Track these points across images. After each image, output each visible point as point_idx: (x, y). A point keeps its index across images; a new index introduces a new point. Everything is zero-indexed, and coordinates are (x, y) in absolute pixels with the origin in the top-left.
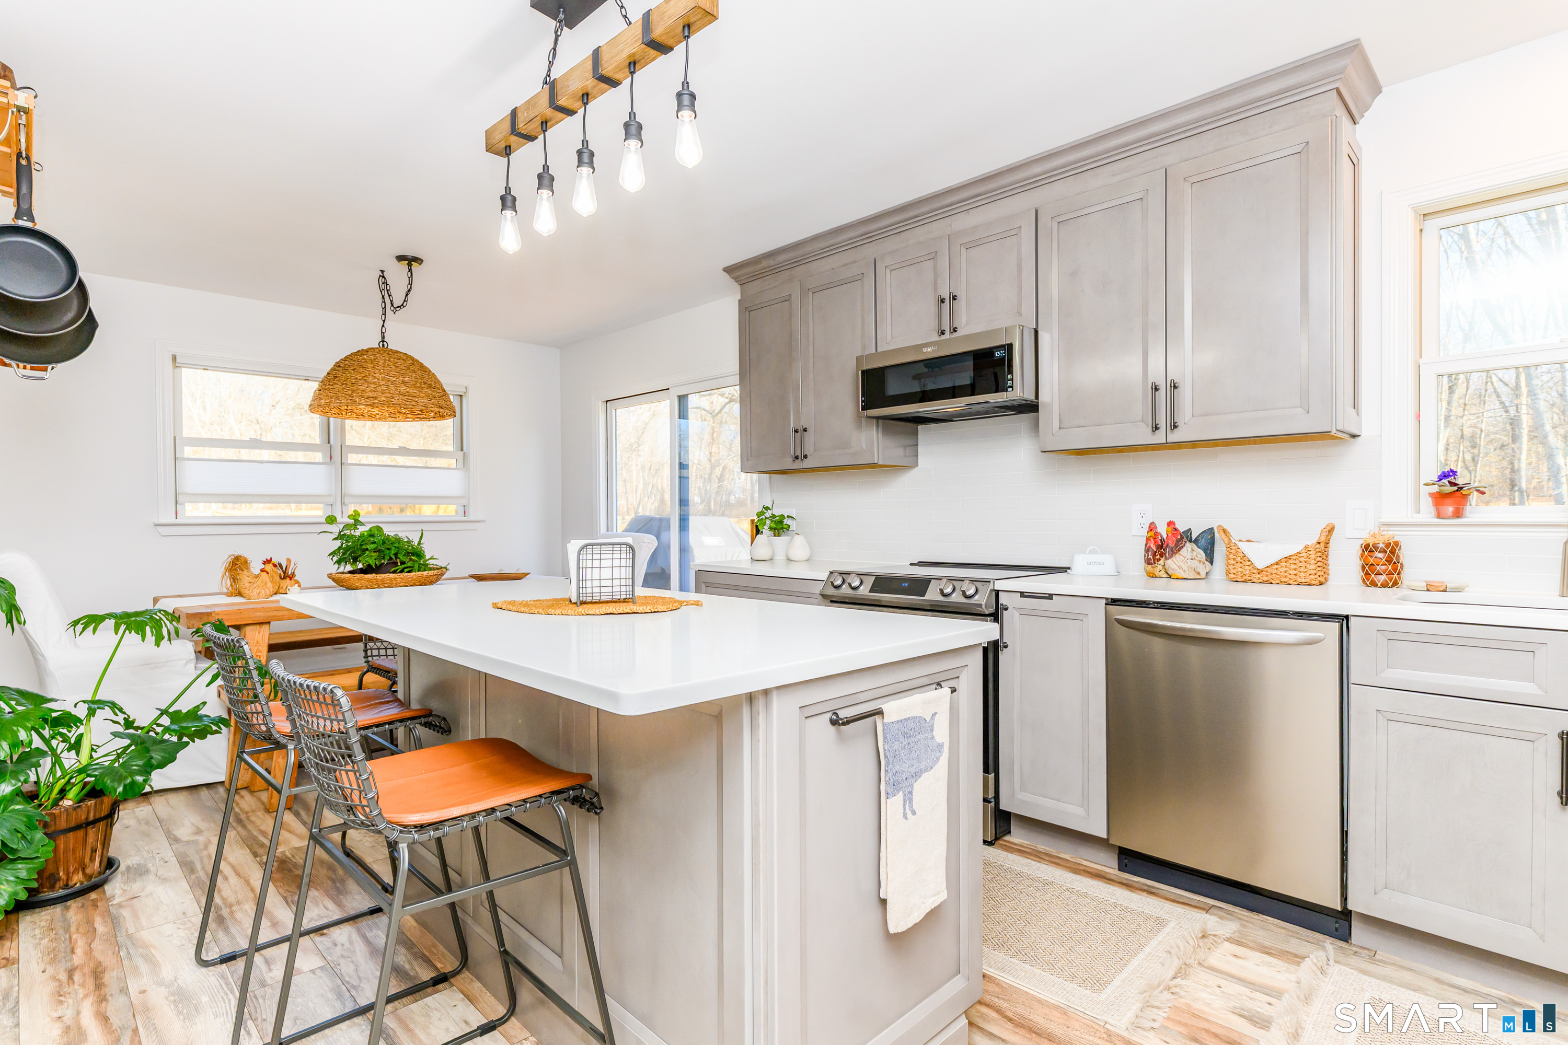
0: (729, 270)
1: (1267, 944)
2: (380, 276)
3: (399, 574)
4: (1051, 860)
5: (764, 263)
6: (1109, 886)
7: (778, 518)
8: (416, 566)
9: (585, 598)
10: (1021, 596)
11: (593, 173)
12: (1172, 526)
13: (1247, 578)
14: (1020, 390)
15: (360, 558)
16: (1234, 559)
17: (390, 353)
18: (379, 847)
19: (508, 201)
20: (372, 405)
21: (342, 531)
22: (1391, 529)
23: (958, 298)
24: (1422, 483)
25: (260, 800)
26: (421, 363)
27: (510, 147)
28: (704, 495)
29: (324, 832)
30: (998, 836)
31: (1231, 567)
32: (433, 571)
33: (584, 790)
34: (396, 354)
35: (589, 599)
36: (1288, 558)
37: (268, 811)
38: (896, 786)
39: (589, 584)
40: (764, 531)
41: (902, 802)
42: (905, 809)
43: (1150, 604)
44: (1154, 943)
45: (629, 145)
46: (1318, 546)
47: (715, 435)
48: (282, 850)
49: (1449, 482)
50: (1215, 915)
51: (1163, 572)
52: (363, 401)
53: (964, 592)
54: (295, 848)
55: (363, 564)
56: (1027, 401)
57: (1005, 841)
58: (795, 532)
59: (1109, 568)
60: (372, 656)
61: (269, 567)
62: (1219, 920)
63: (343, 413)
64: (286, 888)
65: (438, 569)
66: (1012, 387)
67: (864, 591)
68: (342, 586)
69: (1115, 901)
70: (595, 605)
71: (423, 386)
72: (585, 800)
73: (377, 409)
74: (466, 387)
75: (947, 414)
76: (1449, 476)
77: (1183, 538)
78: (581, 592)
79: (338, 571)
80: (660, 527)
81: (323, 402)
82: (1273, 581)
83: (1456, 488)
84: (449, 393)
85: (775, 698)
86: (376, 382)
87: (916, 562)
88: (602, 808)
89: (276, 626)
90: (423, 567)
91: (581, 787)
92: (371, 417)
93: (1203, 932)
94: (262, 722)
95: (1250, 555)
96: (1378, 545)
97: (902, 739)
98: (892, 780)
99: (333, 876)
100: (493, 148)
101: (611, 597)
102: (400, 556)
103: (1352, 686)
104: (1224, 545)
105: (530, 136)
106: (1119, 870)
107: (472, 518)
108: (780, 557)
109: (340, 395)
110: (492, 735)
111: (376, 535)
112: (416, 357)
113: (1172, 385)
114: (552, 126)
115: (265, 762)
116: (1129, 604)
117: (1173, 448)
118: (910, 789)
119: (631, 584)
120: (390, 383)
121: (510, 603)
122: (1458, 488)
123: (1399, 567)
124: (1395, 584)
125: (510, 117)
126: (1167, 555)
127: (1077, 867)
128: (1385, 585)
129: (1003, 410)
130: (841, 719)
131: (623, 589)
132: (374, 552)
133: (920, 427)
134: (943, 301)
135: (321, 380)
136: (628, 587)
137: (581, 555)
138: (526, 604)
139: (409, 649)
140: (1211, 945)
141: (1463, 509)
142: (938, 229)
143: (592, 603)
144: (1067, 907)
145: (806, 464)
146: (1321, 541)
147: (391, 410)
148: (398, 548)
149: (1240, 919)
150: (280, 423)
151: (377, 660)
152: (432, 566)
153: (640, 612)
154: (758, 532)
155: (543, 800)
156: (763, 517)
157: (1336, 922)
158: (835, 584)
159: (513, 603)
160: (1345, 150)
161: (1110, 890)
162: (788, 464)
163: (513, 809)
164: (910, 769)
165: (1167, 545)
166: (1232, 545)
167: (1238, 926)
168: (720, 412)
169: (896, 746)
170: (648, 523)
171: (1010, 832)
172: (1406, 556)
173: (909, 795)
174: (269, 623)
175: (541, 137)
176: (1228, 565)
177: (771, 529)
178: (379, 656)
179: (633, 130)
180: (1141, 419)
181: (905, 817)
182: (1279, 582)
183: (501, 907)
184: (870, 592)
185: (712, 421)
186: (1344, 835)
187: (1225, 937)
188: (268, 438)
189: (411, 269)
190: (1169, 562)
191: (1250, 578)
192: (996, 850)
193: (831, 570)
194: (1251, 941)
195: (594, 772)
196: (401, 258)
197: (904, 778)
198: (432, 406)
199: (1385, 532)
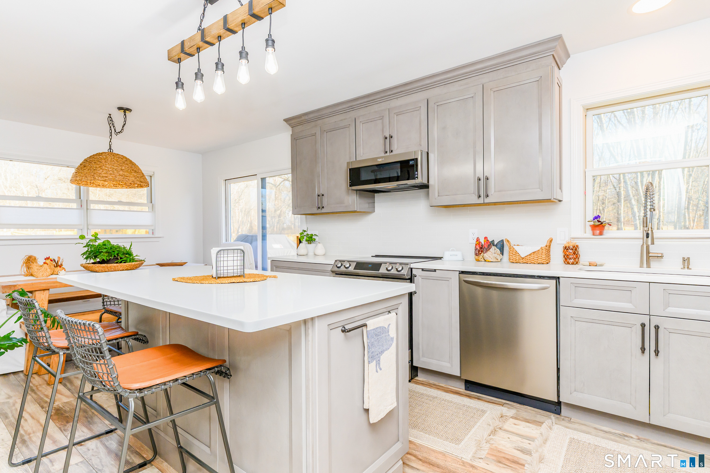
0: (286, 120)
1: (528, 418)
2: (109, 117)
3: (119, 264)
4: (436, 387)
5: (303, 118)
6: (461, 397)
7: (310, 235)
8: (128, 260)
9: (220, 275)
10: (422, 271)
11: (223, 74)
12: (486, 239)
13: (517, 261)
14: (420, 179)
15: (98, 256)
16: (512, 253)
17: (114, 155)
18: (111, 399)
19: (179, 84)
20: (105, 181)
21: (88, 243)
22: (575, 240)
23: (393, 137)
24: (587, 221)
25: (43, 379)
26: (131, 160)
27: (180, 59)
28: (271, 224)
29: (85, 395)
30: (412, 377)
31: (511, 256)
32: (137, 262)
33: (222, 367)
34: (117, 156)
35: (222, 276)
36: (534, 253)
37: (48, 384)
38: (372, 358)
39: (222, 268)
40: (303, 242)
41: (375, 365)
42: (376, 368)
43: (478, 273)
44: (481, 421)
45: (242, 62)
46: (546, 247)
47: (277, 196)
48: (58, 404)
49: (597, 220)
50: (506, 407)
51: (482, 259)
52: (100, 178)
53: (397, 269)
54: (64, 403)
55: (100, 259)
56: (424, 184)
57: (416, 380)
58: (318, 242)
59: (460, 257)
60: (107, 305)
61: (48, 261)
62: (507, 409)
63: (89, 184)
64: (61, 423)
65: (140, 261)
66: (417, 177)
67: (351, 269)
68: (89, 270)
69: (464, 404)
70: (225, 278)
71: (132, 171)
72: (222, 372)
73: (107, 182)
74: (154, 172)
75: (388, 189)
76: (597, 218)
77: (490, 244)
78: (218, 272)
79: (86, 263)
80: (252, 240)
81: (78, 178)
82: (528, 263)
83: (600, 223)
84: (145, 175)
85: (317, 321)
86: (107, 169)
87: (374, 255)
88: (231, 376)
89: (52, 291)
90: (132, 260)
91: (221, 366)
92: (104, 186)
93: (501, 415)
94: (46, 342)
95: (519, 251)
96: (570, 247)
97: (375, 337)
98: (371, 356)
99: (86, 415)
100: (172, 59)
101: (233, 275)
102: (120, 255)
103: (561, 307)
104: (508, 247)
105: (191, 54)
106: (465, 390)
107: (156, 236)
108: (311, 254)
109: (87, 175)
110: (173, 342)
111: (106, 245)
112: (128, 157)
113: (486, 178)
114: (202, 50)
115: (46, 360)
116: (469, 273)
117: (486, 205)
118: (379, 359)
119: (242, 268)
120: (114, 170)
121: (182, 278)
122: (601, 223)
123: (578, 256)
124: (577, 263)
125: (180, 44)
126: (484, 252)
127: (447, 389)
128: (573, 264)
129: (414, 188)
130: (347, 330)
131: (239, 271)
132: (106, 253)
133: (376, 194)
134: (386, 138)
135: (77, 167)
136: (241, 270)
137: (218, 255)
138: (190, 279)
139: (128, 301)
140: (505, 420)
141: (603, 232)
142: (384, 106)
143: (223, 277)
144: (444, 408)
145: (324, 211)
146: (547, 245)
147: (114, 183)
148: (119, 251)
149: (516, 408)
150: (50, 187)
151: (110, 307)
152: (136, 260)
153: (247, 281)
154: (300, 242)
155: (202, 373)
156: (303, 235)
157: (555, 407)
158: (338, 266)
159: (183, 278)
160: (556, 81)
161: (461, 399)
162: (315, 211)
163: (187, 378)
164: (379, 350)
165: (484, 247)
166: (511, 247)
167: (516, 411)
168: (279, 185)
169: (373, 340)
170: (246, 238)
171: (418, 376)
172: (581, 251)
173: (379, 362)
174: (49, 289)
175: (197, 55)
176: (509, 255)
177: (306, 240)
178: (111, 305)
179: (244, 55)
180: (473, 192)
181: (377, 372)
182: (530, 263)
183: (178, 425)
184: (354, 269)
185: (275, 189)
186: (558, 370)
187: (510, 416)
188: (43, 195)
189: (125, 114)
190: (485, 255)
191: (519, 261)
192: (412, 384)
193: (336, 260)
194: (521, 417)
195: (227, 358)
196: (120, 109)
197: (376, 354)
198: (137, 181)
199: (573, 241)
